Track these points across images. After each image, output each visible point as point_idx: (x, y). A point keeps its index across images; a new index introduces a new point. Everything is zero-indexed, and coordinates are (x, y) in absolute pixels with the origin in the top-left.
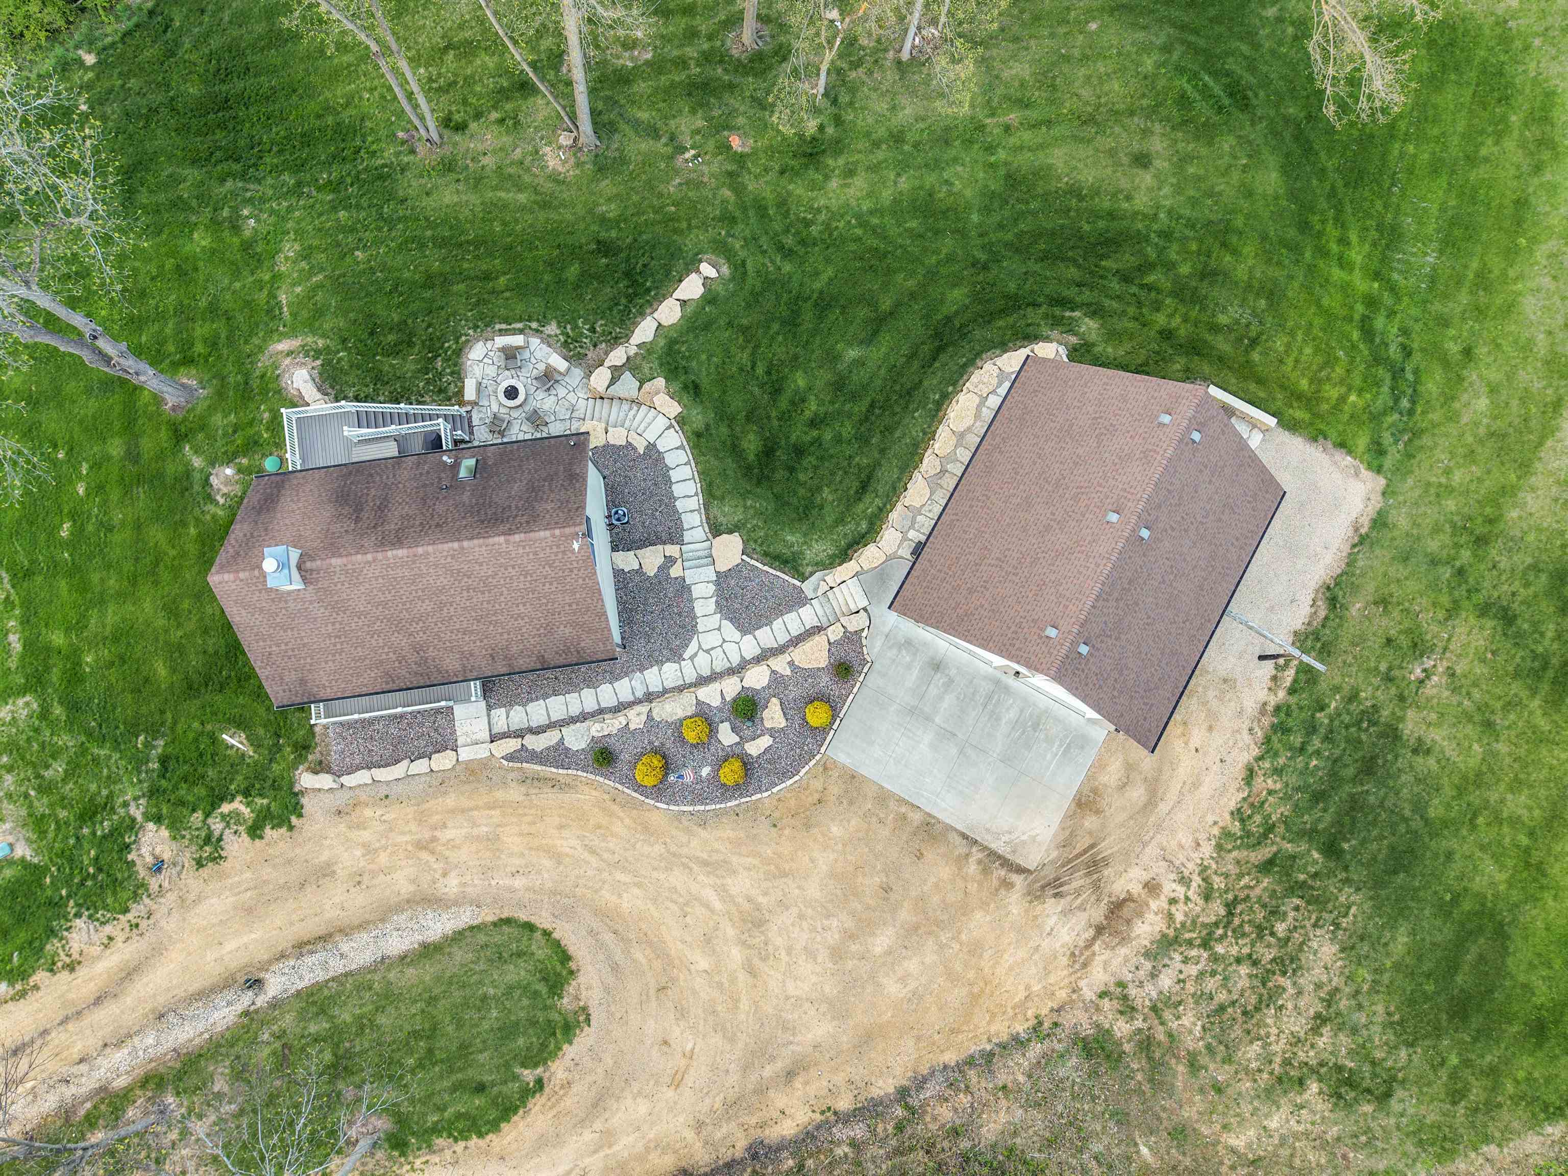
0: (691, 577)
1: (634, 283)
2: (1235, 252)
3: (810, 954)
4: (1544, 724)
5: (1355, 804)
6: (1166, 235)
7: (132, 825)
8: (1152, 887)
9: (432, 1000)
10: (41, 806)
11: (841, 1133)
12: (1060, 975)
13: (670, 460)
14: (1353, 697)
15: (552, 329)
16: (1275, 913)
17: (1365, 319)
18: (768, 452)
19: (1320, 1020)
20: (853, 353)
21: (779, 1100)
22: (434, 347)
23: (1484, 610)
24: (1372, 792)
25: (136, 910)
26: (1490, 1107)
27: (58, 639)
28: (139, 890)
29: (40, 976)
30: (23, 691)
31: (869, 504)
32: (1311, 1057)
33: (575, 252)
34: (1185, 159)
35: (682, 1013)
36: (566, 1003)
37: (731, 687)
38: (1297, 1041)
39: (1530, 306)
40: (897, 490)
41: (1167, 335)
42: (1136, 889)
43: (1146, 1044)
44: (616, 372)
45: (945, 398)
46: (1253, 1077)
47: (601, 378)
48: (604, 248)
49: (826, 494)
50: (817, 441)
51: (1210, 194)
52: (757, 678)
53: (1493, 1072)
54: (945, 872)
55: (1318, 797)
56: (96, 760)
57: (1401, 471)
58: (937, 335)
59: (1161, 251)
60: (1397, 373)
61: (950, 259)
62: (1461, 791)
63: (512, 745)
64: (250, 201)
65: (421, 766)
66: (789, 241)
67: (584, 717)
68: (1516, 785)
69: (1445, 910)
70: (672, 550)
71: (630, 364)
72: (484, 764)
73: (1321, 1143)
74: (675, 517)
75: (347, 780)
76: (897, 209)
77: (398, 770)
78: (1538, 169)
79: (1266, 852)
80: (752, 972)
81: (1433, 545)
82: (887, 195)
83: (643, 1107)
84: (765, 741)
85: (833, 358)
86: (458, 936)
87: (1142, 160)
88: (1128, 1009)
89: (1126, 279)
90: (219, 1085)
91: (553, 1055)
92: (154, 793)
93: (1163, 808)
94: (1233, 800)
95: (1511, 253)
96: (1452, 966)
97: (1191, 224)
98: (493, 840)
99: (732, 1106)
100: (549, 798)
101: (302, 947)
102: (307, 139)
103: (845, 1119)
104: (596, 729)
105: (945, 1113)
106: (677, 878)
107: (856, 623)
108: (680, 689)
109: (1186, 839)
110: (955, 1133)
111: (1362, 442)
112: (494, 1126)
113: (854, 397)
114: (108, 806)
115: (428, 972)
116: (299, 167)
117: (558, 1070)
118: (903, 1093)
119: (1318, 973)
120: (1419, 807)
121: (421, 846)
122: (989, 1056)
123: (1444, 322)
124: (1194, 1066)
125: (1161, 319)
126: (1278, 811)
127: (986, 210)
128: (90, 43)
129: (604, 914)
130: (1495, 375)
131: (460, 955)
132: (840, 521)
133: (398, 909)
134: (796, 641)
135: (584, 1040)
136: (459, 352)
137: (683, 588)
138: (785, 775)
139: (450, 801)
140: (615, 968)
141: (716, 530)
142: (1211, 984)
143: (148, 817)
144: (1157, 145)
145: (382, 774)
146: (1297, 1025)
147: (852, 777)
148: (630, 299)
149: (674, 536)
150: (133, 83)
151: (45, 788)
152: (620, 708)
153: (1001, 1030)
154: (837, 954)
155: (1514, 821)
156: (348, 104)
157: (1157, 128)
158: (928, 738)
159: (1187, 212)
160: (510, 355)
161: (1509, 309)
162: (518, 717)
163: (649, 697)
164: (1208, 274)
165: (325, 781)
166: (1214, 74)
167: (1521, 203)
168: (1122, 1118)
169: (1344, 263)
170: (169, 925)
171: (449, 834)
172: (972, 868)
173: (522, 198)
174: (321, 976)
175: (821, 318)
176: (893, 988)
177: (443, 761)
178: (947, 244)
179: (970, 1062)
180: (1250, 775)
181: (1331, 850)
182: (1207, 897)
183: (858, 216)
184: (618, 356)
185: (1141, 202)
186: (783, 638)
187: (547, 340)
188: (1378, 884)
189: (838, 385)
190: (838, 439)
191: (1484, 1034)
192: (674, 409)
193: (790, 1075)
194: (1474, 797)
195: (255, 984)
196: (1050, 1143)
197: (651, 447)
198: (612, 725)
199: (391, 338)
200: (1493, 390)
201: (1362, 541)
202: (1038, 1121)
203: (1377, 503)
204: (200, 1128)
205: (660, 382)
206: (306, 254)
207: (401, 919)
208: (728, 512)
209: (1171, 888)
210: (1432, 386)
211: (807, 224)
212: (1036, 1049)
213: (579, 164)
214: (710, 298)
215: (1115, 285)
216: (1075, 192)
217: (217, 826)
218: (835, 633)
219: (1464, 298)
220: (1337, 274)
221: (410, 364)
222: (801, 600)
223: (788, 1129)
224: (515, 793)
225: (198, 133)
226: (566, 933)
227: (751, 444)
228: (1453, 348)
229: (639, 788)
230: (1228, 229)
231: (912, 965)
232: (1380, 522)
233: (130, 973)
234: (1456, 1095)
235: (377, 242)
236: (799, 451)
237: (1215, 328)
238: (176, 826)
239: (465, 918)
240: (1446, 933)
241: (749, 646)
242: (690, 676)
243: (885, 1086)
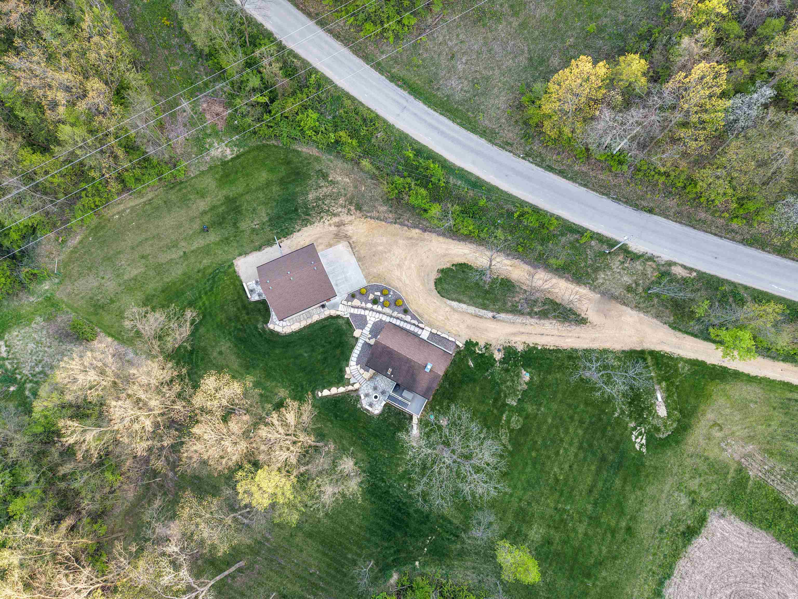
0: (368, 333)
1: (336, 404)
2: (221, 320)
3: (394, 254)
4: (245, 204)
5: (286, 214)
6: (230, 334)
7: (500, 362)
8: (330, 225)
9: (463, 292)
10: (515, 378)
11: (410, 224)
12: (356, 223)
13: (355, 359)
14: (271, 230)
15: (359, 406)
16: (314, 207)
17: (210, 291)
18: (337, 347)
19: (320, 187)
20: (306, 355)
21: (416, 236)
22: (384, 420)
23: (238, 228)
24: (282, 213)
25: (508, 345)
26: (306, 159)
27: (495, 411)
28: (505, 348)
29: (532, 345)
30: (507, 405)
31: (326, 323)
32: (326, 183)
33: (343, 420)
34: (212, 347)
35: (422, 260)
36: (440, 275)
37: (375, 307)
38: (327, 187)
39: (180, 272)
40: (317, 322)
41: (248, 314)
42: (333, 227)
43: (351, 203)
44: (353, 385)
45: (296, 332)
46: (338, 187)
47: (356, 386)
48: (336, 416)
49: (332, 331)
50: (325, 342)
51: (215, 336)
52: (369, 305)
53: (301, 162)
54: (362, 252)
55: (291, 219)
56: (500, 379)
57: (228, 260)
58: (287, 346)
59: (234, 332)
60: (213, 278)
61: (273, 360)
62: (268, 203)
63: (420, 325)
64: (402, 492)
65: (439, 333)
66: (299, 389)
67: (406, 321)
68: (258, 198)
69: (287, 189)
70: (367, 340)
71: (349, 384)
72: (427, 326)
73: (335, 171)
74: (362, 348)
75: (454, 340)
76: (275, 379)
77: (443, 335)
78: (154, 296)
79: (307, 217)
80: (406, 258)
81: (235, 244)
82: (274, 384)
83: (438, 250)
84: (376, 293)
85: (310, 357)
86: (452, 300)
87: (221, 353)
88: (349, 210)
89: (245, 330)
90: (510, 304)
91: (447, 268)
92: (492, 366)
93: (318, 236)
94: (305, 229)
95: (174, 283)
96: (294, 180)
97: (224, 333)
98: (435, 312)
99: (423, 240)
100: (420, 311)
101: (481, 317)
102: (380, 498)
103: (408, 226)
104: (403, 316)
105: (390, 216)
106: (407, 282)
107: (345, 302)
108: (384, 314)
109: (318, 228)
110: (391, 212)
111: (231, 270)
112: (465, 264)
113: (312, 346)
114: (503, 369)
115: (461, 297)
116: (387, 492)
117: (448, 265)
118: (395, 223)
119: (315, 194)
120: (277, 206)
121: (449, 320)
122: (377, 219)
123: (197, 281)
124: (346, 195)
125: (246, 318)
126: (299, 222)
127: (258, 365)
128: (414, 568)
129: (423, 284)
130: (198, 264)
131: (454, 296)
132: (333, 324)
133: (460, 312)
134: (358, 308)
135: (441, 267)
136: (380, 415)
137: (371, 332)
138: (377, 285)
139: (438, 323)
140: (428, 275)
141: (357, 339)
142: (333, 204)
143: (496, 362)
144: (215, 354)
145: (447, 337)
146: (325, 189)
147: (366, 277)
148: (339, 401)
149: (366, 344)
150: (411, 548)
151: (513, 381)
152: (398, 318)
153: (372, 221)
154: (390, 251)
155: (264, 193)
156: (367, 499)
157: (212, 357)
158: (348, 275)
159: (222, 336)
160: (371, 405)
161: (184, 274)
162: (416, 330)
163: (391, 316)
164: (230, 320)
165: (458, 343)
166: (192, 360)
167: (163, 291)
168: (363, 195)
169: (204, 304)
170: (502, 338)
171: (442, 318)
172: (357, 249)
173: (344, 442)
174: (481, 310)
175: (306, 367)
176: (385, 240)
177: (434, 331)
178: (271, 363)
179: (381, 220)
180: (298, 231)
181: (296, 210)
182: (322, 217)
183: (282, 384)
184: (350, 388)
185: (228, 344)
186: (360, 310)
187: (361, 404)
188: (294, 200)
189: (313, 351)
190: (321, 340)
191: (297, 168)
192: (347, 369)
193: (411, 238)
194: (267, 201)
195: (494, 317)
196: (377, 200)
197: (357, 365)
198: (401, 315)
199: (392, 428)
200: (200, 262)
201: (246, 254)
202: (376, 204)
203: (238, 258)
204: (517, 299)
205: (346, 377)
206: (397, 465)
207: (460, 310)
208: (352, 341)
209: (327, 223)
210: (210, 270)
211: (293, 390)
212: (369, 215)
213: (328, 441)
214: (324, 388)
215: (248, 331)
216: (238, 357)
217: (484, 350)
218: (350, 303)
219: (190, 282)
220: (207, 303)
221: (392, 419)
222: (351, 314)
223: (417, 231)
224: (426, 316)
225: (404, 521)
226: (432, 286)
227: (338, 352)
228: (200, 274)
229: (403, 301)
230: (218, 326)
231: (379, 241)
232: (240, 255)
233: (514, 334)
234: (309, 163)
235: (381, 456)
236: (330, 343)
237: (238, 309)
238: (492, 356)
239: (449, 302)
240: (290, 186)
241: (367, 312)
242: (381, 315)
243: (397, 226)
